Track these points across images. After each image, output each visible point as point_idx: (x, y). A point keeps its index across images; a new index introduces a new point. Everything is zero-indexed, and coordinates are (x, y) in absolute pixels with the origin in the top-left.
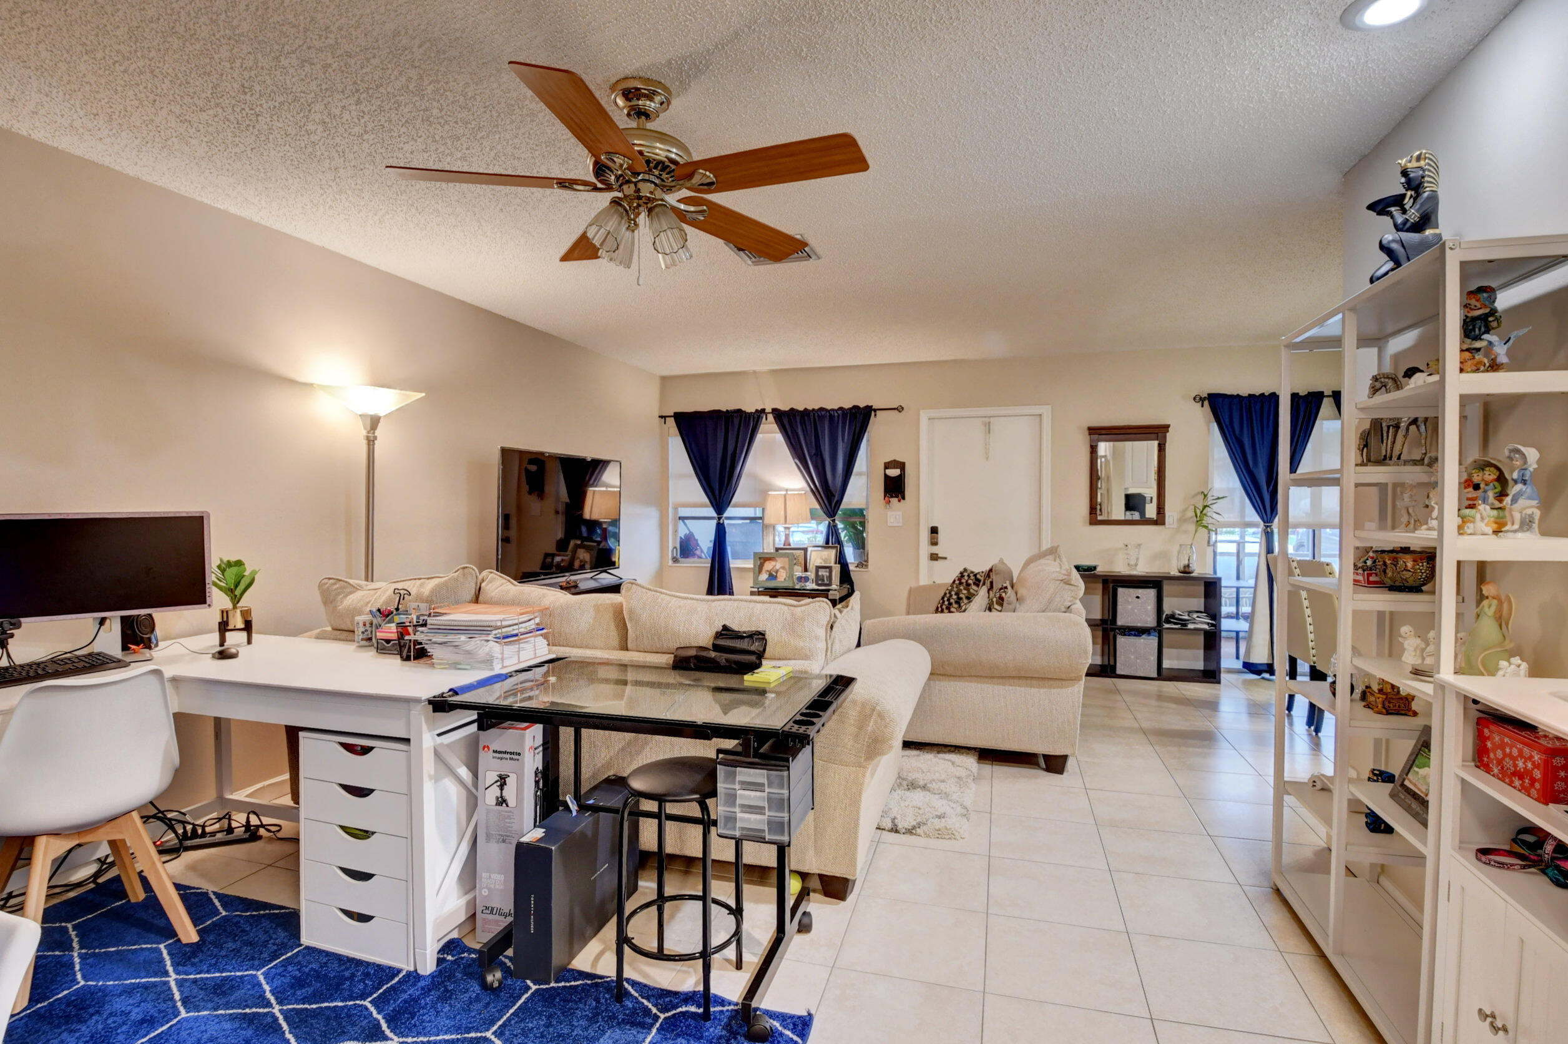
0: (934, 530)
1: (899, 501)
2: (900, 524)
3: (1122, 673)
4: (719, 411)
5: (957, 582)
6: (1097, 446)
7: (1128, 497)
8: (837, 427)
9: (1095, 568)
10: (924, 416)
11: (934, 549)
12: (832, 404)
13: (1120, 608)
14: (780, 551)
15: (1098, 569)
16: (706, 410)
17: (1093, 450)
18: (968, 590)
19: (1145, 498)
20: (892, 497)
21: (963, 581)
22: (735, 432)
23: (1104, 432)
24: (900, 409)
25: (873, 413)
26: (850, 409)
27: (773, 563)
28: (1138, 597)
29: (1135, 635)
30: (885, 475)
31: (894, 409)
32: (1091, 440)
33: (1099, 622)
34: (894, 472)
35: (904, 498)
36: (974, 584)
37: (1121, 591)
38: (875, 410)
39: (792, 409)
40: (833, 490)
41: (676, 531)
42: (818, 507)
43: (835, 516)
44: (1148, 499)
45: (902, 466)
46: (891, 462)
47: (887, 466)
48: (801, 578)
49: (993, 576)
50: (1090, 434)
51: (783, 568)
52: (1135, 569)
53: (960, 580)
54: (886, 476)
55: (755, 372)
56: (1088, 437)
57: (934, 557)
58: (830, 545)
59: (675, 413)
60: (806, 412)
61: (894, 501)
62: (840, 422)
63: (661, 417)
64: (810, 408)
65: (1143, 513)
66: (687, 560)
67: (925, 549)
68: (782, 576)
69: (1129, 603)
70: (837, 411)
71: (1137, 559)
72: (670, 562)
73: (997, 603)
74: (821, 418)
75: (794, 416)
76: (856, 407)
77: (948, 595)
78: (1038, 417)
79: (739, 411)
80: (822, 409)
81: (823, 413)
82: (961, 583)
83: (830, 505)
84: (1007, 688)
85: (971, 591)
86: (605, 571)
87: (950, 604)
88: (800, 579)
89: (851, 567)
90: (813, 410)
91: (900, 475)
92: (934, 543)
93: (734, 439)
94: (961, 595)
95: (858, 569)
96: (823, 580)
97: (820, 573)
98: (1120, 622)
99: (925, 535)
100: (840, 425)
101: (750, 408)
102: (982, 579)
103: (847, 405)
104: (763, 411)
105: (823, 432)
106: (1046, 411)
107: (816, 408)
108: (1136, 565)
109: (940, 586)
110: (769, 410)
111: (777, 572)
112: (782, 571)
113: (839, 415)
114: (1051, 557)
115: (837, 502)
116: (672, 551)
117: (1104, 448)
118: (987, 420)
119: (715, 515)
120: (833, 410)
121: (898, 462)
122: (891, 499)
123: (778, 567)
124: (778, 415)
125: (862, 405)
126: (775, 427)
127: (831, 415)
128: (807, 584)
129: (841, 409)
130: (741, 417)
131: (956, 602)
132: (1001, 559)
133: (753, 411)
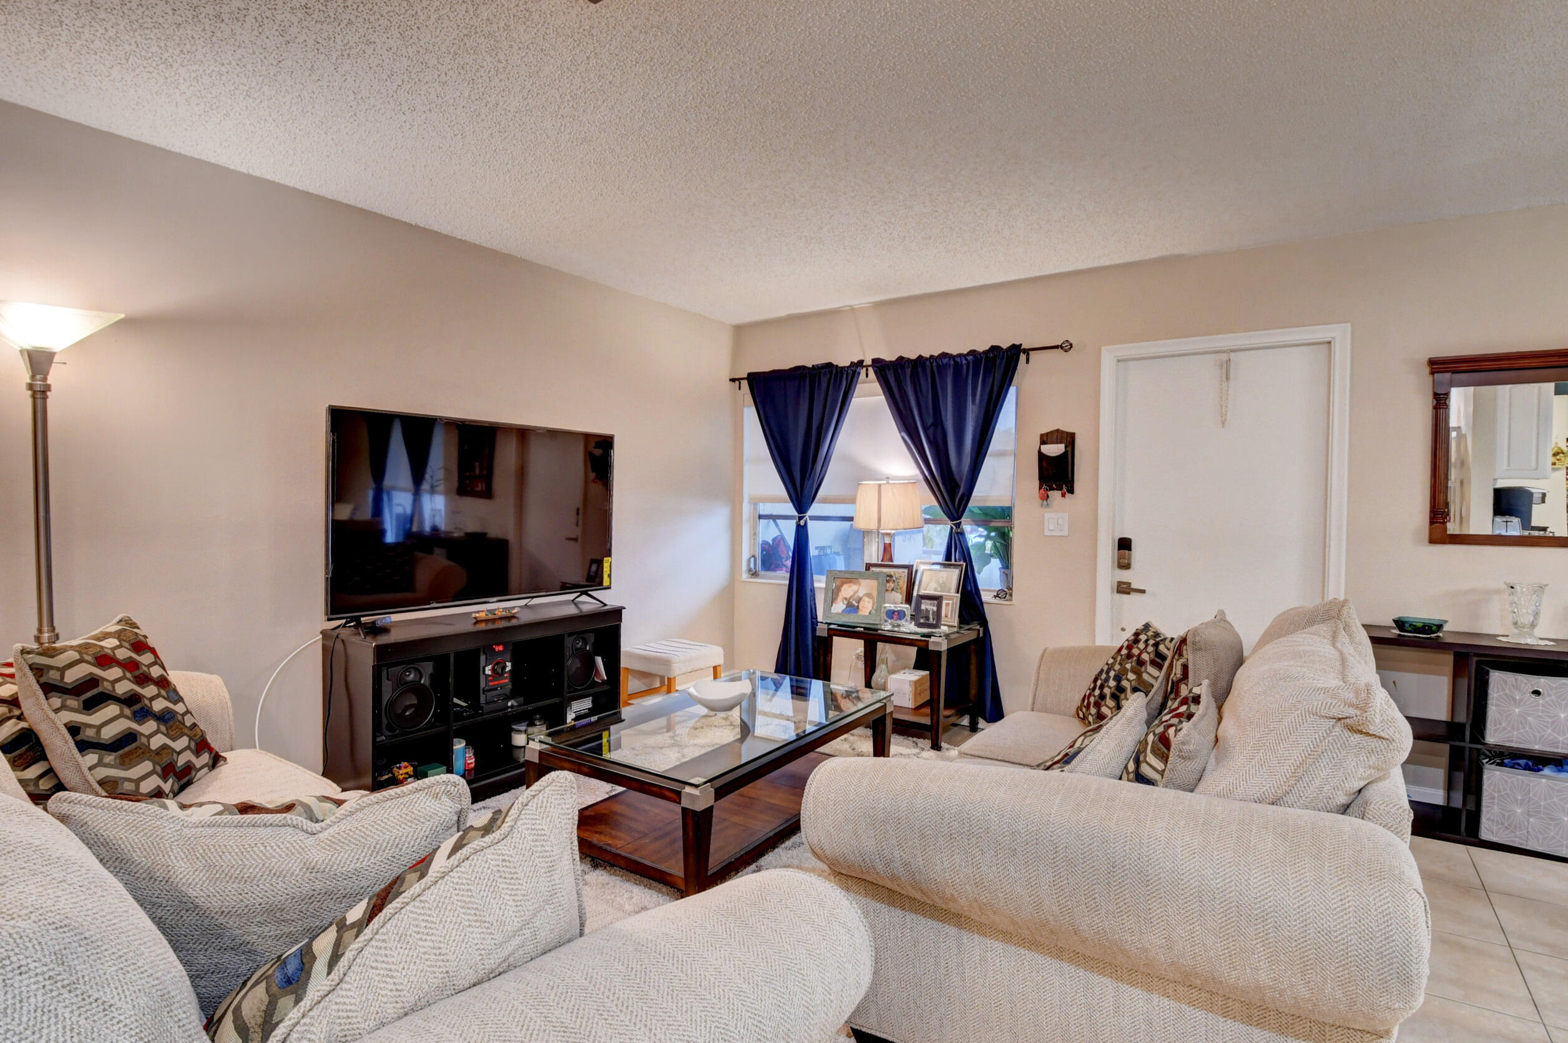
0: (1124, 544)
1: (1063, 495)
2: (1065, 533)
3: (1494, 839)
4: (804, 367)
5: (1124, 652)
6: (1447, 394)
7: (1499, 494)
8: (967, 383)
9: (1440, 627)
10: (1108, 358)
11: (1125, 576)
12: (958, 347)
13: (1492, 711)
14: (873, 569)
15: (1446, 628)
16: (787, 367)
17: (1440, 402)
18: (1139, 674)
19: (1531, 494)
20: (1052, 489)
21: (1135, 651)
22: (823, 396)
23: (1464, 366)
24: (1065, 347)
25: (1023, 357)
26: (986, 352)
27: (855, 587)
28: (1537, 693)
29: (1526, 768)
30: (1040, 453)
31: (1057, 347)
32: (1434, 384)
33: (1442, 731)
34: (1054, 450)
35: (1071, 491)
36: (1153, 663)
37: (1496, 677)
38: (1027, 351)
39: (901, 358)
40: (957, 478)
41: (755, 534)
42: (935, 503)
43: (960, 518)
44: (1537, 497)
45: (1069, 439)
46: (1052, 432)
47: (1045, 439)
48: (894, 612)
49: (1189, 654)
50: (1432, 373)
51: (869, 595)
52: (1531, 635)
53: (1129, 648)
54: (1042, 456)
55: (852, 309)
56: (1431, 377)
57: (1124, 589)
58: (953, 562)
59: (749, 374)
60: (921, 362)
61: (1055, 495)
62: (970, 377)
63: (733, 380)
64: (927, 355)
65: (1526, 524)
66: (769, 573)
67: (1106, 572)
68: (867, 607)
69: (1517, 703)
70: (965, 356)
71: (1536, 614)
72: (745, 576)
73: (1153, 752)
74: (942, 369)
75: (903, 368)
76: (994, 349)
77: (1104, 676)
78: (1326, 346)
79: (829, 365)
80: (944, 355)
81: (945, 361)
82: (1129, 656)
83: (953, 502)
84: (1155, 998)
85: (1145, 676)
86: (586, 593)
87: (1102, 697)
88: (891, 614)
89: (986, 597)
90: (932, 356)
91: (1065, 455)
92: (1124, 565)
93: (821, 408)
94: (1125, 683)
95: (997, 601)
96: (927, 618)
97: (923, 607)
98: (1493, 736)
99: (1107, 552)
100: (970, 381)
101: (843, 360)
102: (1169, 654)
103: (982, 347)
104: (860, 363)
105: (945, 390)
106: (1340, 334)
107: (936, 354)
108: (1533, 625)
109: (1102, 649)
110: (868, 362)
111: (859, 600)
112: (866, 599)
113: (968, 365)
114: (1324, 629)
115: (963, 495)
116: (749, 560)
117: (1459, 399)
118: (1224, 357)
119: (795, 513)
120: (960, 355)
121: (1063, 432)
122: (1050, 493)
123: (860, 594)
124: (880, 366)
125: (1005, 346)
126: (876, 387)
127: (956, 362)
128: (903, 622)
129: (973, 352)
130: (831, 372)
131: (1115, 697)
132: (1222, 612)
133: (848, 364)
